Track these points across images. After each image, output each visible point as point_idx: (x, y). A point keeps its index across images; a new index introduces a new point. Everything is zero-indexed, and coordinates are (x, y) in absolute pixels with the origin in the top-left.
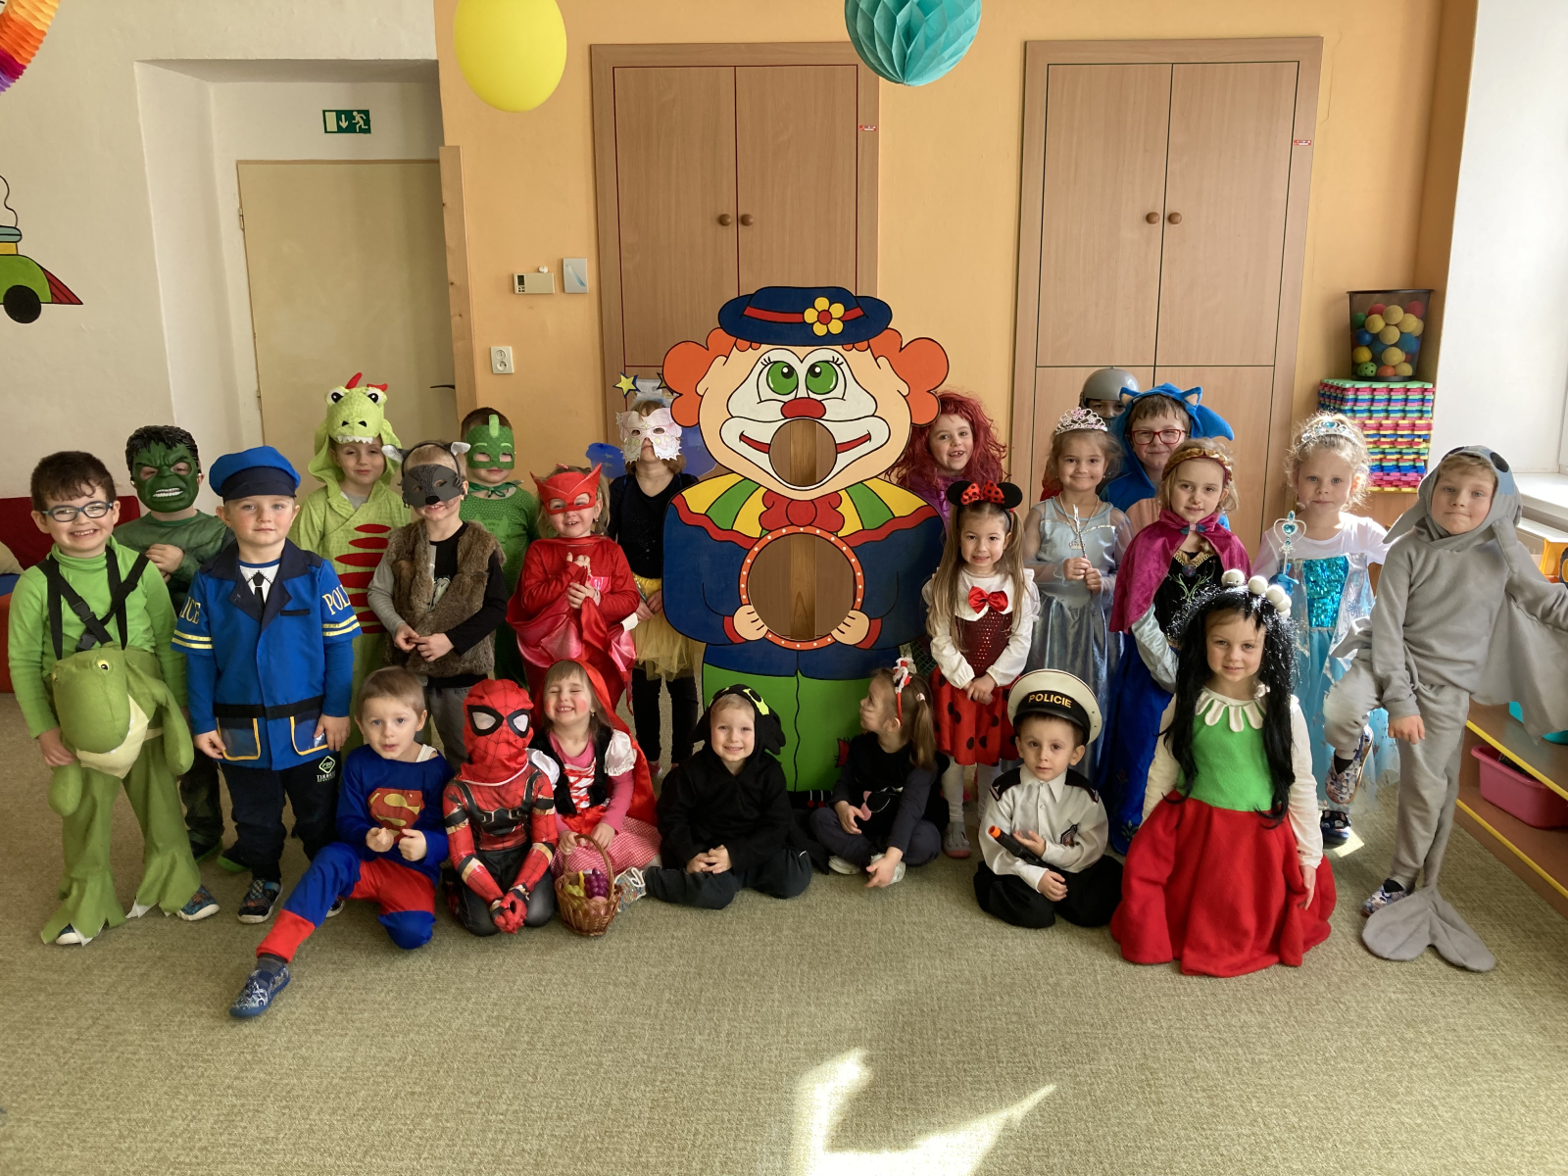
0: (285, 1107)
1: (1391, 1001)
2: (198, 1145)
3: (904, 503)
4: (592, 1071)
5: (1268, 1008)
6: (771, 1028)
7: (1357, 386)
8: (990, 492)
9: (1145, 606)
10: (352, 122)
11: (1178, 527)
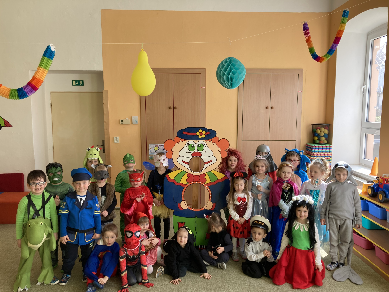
3: (220, 176)
7: (315, 146)
8: (240, 174)
10: (79, 83)
11: (282, 181)
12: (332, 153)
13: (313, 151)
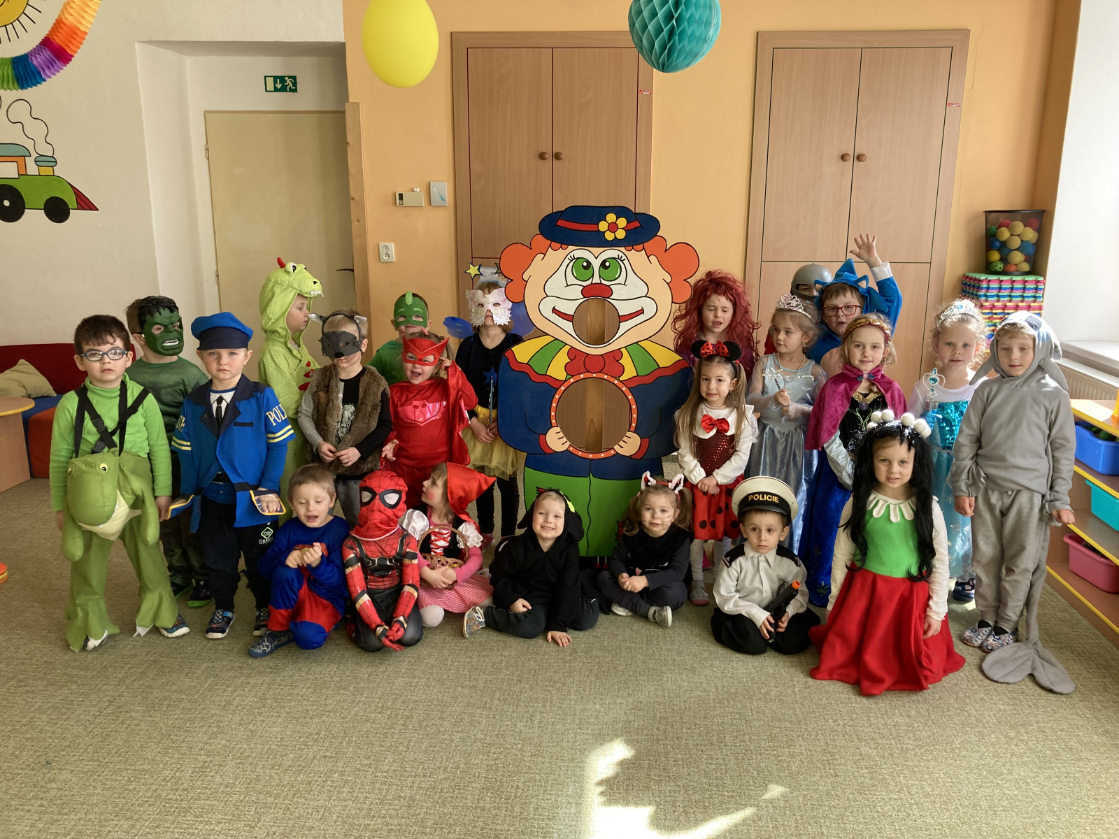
0: (239, 763)
1: (1000, 710)
2: (181, 787)
3: (666, 358)
4: (447, 745)
5: (913, 713)
6: (569, 719)
7: (989, 278)
8: (719, 348)
9: (833, 431)
10: (284, 84)
11: (855, 376)
12: (1043, 304)
13: (980, 296)
